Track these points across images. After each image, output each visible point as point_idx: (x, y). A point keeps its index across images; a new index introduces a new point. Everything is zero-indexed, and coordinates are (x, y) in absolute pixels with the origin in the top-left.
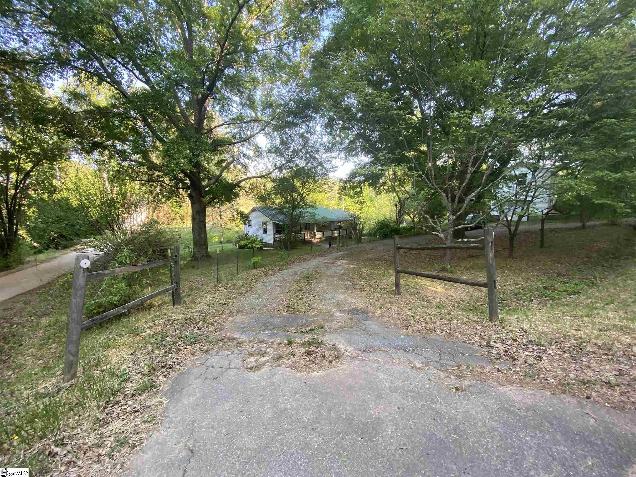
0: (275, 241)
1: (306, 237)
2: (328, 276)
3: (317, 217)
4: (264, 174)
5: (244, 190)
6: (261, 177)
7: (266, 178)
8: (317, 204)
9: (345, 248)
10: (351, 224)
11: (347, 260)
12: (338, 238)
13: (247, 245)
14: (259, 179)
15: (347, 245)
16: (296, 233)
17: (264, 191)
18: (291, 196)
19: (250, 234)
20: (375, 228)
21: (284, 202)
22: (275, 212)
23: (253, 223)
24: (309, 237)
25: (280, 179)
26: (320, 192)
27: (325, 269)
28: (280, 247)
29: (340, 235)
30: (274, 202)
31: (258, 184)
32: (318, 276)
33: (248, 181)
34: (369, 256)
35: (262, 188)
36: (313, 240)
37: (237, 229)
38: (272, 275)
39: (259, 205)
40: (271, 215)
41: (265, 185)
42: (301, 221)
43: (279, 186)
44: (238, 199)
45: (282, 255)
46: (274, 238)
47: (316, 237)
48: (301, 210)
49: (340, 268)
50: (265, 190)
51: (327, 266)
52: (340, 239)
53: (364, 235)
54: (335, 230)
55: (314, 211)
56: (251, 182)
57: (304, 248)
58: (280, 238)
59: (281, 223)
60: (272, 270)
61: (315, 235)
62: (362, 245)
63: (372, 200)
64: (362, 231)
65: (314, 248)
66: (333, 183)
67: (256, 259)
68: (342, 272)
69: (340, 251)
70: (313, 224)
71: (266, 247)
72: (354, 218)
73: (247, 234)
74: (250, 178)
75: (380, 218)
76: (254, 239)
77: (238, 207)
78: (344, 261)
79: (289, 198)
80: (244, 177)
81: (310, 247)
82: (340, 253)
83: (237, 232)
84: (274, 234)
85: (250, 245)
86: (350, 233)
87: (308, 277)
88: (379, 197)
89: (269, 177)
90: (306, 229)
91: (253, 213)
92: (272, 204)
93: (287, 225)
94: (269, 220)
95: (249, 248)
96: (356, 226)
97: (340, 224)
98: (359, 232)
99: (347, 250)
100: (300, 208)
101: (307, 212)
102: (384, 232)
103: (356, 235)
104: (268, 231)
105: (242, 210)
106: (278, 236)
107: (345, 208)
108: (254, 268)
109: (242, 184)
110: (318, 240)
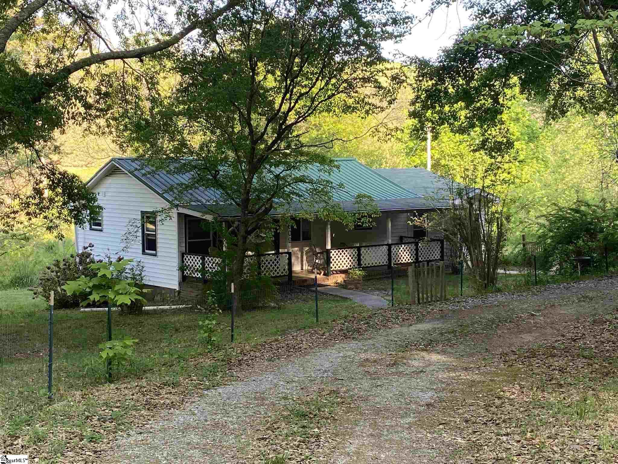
0: (184, 279)
1: (296, 268)
2: (378, 412)
3: (336, 197)
4: (152, 43)
5: (81, 99)
6: (139, 55)
7: (160, 58)
8: (337, 149)
9: (438, 306)
10: (459, 223)
11: (443, 352)
12: (410, 270)
13: (84, 296)
14: (133, 62)
15: (444, 299)
16: (259, 255)
17: (147, 105)
18: (246, 121)
19: (97, 254)
20: (544, 236)
21: (219, 145)
22: (185, 178)
23: (106, 217)
24: (306, 267)
25: (207, 63)
26: (347, 109)
27: (366, 384)
28: (202, 302)
29: (417, 261)
30: (183, 143)
31: (130, 80)
32: (339, 411)
33: (93, 68)
34: (527, 338)
35: (144, 92)
36: (321, 277)
37: (50, 237)
38: (173, 405)
39: (130, 153)
40: (171, 189)
41: (152, 84)
42: (280, 210)
43: (203, 85)
44: (56, 133)
45: (211, 331)
46: (182, 268)
47: (334, 266)
48: (278, 170)
49: (421, 382)
50: (153, 101)
51: (375, 376)
52: (417, 275)
53: (506, 263)
54: (401, 241)
55: (325, 176)
56: (105, 70)
57: (289, 305)
58: (203, 270)
59: (209, 218)
60: (175, 385)
61: (328, 261)
62: (500, 297)
63: (532, 137)
64: (499, 247)
65: (325, 306)
66: (394, 78)
67: (118, 345)
68: (428, 396)
69: (419, 320)
70: (321, 224)
71: (152, 300)
72: (470, 201)
73: (85, 257)
74: (101, 59)
75: (562, 203)
76: (110, 272)
77: (55, 157)
78: (435, 357)
79: (238, 128)
80: (82, 54)
81: (311, 304)
82: (420, 326)
83: (50, 248)
84: (182, 255)
85: (95, 297)
86: (456, 252)
87: (304, 416)
88: (556, 125)
89: (169, 56)
90: (295, 238)
91: (111, 181)
92: (177, 150)
93: (229, 224)
94: (167, 205)
95: (94, 304)
96: (476, 229)
97: (417, 221)
98: (488, 250)
99: (443, 316)
100: (277, 165)
101: (302, 180)
102: (579, 253)
103: (477, 262)
104: (158, 245)
105: (71, 171)
106: (194, 261)
107: (436, 165)
108: (111, 378)
109: (74, 79)
110: (340, 278)
